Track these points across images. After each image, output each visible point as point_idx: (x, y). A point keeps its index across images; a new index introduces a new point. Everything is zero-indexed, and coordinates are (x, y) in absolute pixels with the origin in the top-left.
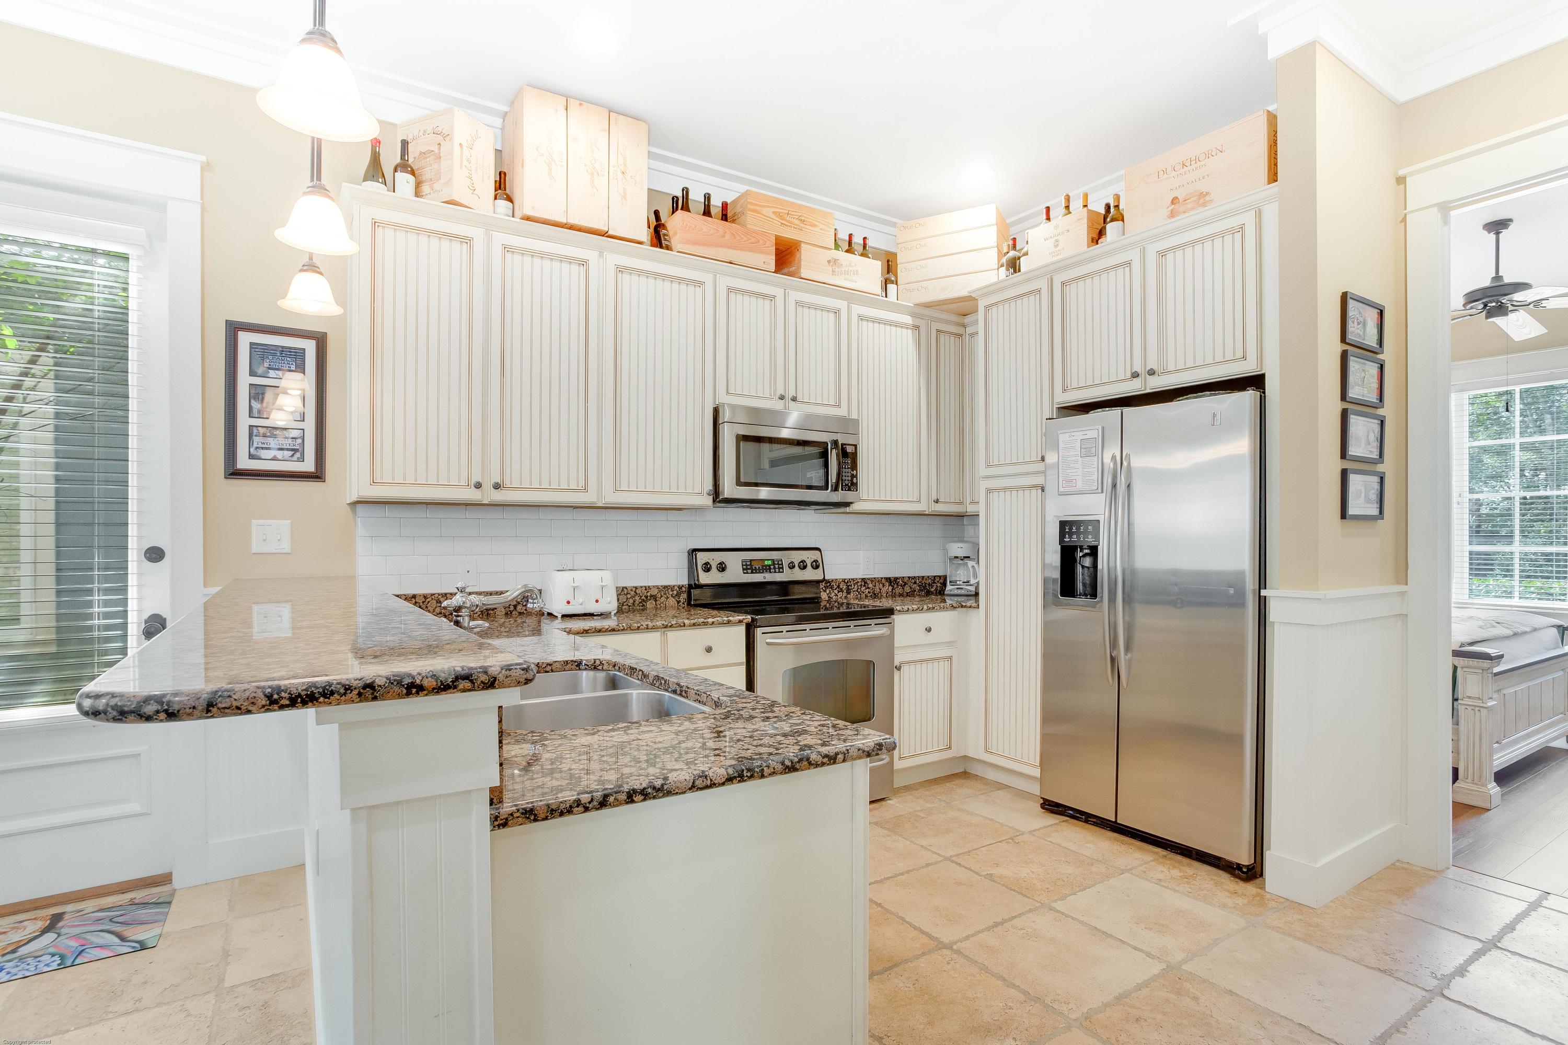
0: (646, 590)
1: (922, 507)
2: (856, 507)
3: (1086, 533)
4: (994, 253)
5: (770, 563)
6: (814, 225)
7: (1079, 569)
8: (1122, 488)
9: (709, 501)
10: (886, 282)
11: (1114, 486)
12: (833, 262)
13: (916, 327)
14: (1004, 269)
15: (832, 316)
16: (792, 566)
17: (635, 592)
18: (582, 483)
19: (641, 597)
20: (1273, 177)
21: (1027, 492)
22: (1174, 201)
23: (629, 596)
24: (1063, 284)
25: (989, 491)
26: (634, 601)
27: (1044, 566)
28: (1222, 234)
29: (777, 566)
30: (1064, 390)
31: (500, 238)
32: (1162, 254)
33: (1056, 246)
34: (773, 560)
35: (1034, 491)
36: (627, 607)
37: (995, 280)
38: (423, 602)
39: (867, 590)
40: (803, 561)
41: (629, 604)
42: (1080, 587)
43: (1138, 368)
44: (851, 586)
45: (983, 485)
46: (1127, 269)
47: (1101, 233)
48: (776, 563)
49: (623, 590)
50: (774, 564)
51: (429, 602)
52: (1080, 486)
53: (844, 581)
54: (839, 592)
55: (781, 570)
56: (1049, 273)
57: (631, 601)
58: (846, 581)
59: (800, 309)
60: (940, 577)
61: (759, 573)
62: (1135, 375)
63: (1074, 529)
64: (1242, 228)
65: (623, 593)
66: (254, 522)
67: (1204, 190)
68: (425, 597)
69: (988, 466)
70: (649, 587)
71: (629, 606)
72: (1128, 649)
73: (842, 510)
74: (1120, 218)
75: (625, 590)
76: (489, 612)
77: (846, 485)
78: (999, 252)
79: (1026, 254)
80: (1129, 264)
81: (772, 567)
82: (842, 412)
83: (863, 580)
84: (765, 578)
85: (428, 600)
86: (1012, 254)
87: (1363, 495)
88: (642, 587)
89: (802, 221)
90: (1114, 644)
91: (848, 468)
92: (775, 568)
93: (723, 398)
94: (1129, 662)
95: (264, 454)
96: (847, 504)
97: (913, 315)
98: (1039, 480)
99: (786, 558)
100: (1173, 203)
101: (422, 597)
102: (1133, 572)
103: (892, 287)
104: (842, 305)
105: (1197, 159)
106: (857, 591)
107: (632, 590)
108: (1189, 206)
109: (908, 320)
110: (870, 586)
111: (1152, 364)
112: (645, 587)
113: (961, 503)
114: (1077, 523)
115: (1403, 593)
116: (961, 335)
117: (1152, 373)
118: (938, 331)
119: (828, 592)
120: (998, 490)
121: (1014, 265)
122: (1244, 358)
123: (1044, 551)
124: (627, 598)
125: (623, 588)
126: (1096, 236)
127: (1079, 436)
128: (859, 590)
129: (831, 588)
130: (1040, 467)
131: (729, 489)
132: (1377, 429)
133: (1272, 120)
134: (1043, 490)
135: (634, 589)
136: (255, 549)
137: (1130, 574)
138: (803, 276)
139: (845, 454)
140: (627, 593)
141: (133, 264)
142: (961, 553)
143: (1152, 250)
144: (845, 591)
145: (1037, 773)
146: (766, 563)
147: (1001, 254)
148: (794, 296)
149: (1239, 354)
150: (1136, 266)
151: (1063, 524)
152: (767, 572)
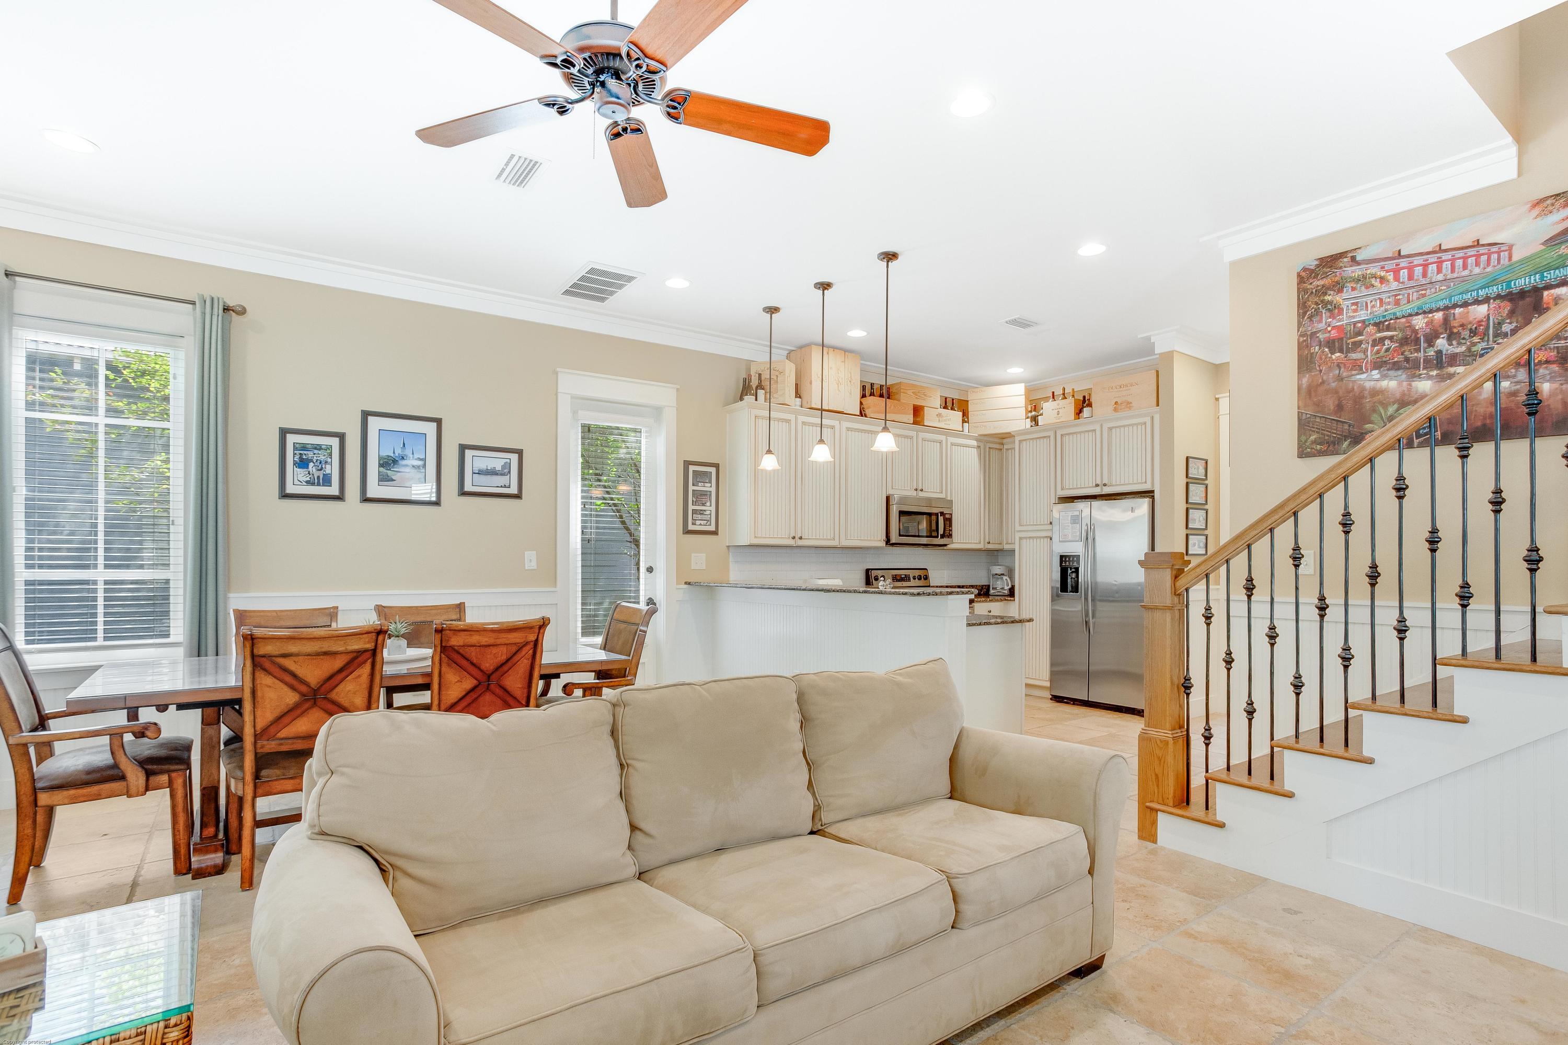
1: (981, 546)
2: (951, 546)
3: (1073, 561)
4: (1023, 411)
5: (904, 576)
6: (931, 397)
7: (1069, 580)
8: (1090, 540)
9: (883, 544)
10: (964, 421)
11: (1087, 539)
12: (939, 415)
13: (979, 447)
14: (1029, 420)
15: (938, 444)
16: (914, 578)
18: (832, 536)
20: (1158, 405)
21: (1042, 540)
22: (1116, 403)
24: (1062, 435)
25: (1021, 538)
27: (1051, 580)
28: (1137, 424)
30: (1062, 489)
31: (801, 419)
32: (1110, 429)
33: (1058, 414)
34: (906, 575)
35: (1046, 540)
37: (1023, 428)
40: (920, 576)
42: (1069, 588)
43: (1098, 482)
45: (1018, 536)
46: (1094, 433)
47: (1081, 411)
50: (906, 577)
52: (1070, 538)
56: (1055, 428)
59: (924, 442)
60: (986, 586)
62: (1097, 485)
63: (1067, 559)
64: (1145, 423)
67: (1130, 400)
69: (1020, 525)
72: (1093, 617)
73: (942, 548)
74: (1090, 405)
77: (947, 535)
78: (1026, 409)
79: (1041, 415)
80: (1095, 431)
82: (944, 496)
86: (1033, 413)
87: (1197, 545)
89: (925, 395)
90: (1087, 615)
91: (948, 526)
92: (906, 579)
93: (890, 492)
94: (1094, 623)
95: (698, 522)
96: (945, 545)
97: (977, 440)
98: (1049, 534)
99: (912, 574)
100: (1115, 404)
102: (1096, 583)
103: (966, 425)
104: (943, 438)
105: (1127, 386)
108: (1123, 407)
109: (975, 443)
111: (1105, 481)
113: (1000, 544)
114: (1069, 556)
115: (1218, 589)
116: (1001, 449)
117: (1105, 485)
118: (990, 448)
120: (1026, 538)
121: (1035, 420)
122: (1146, 482)
123: (1051, 572)
126: (1078, 412)
127: (1070, 514)
130: (1050, 527)
131: (894, 538)
132: (1205, 515)
133: (1157, 372)
134: (1051, 539)
136: (692, 567)
137: (1095, 585)
138: (925, 424)
139: (945, 520)
141: (643, 435)
142: (999, 572)
143: (1106, 426)
145: (1048, 684)
147: (1027, 412)
148: (922, 435)
149: (1144, 481)
150: (1098, 433)
151: (1061, 557)
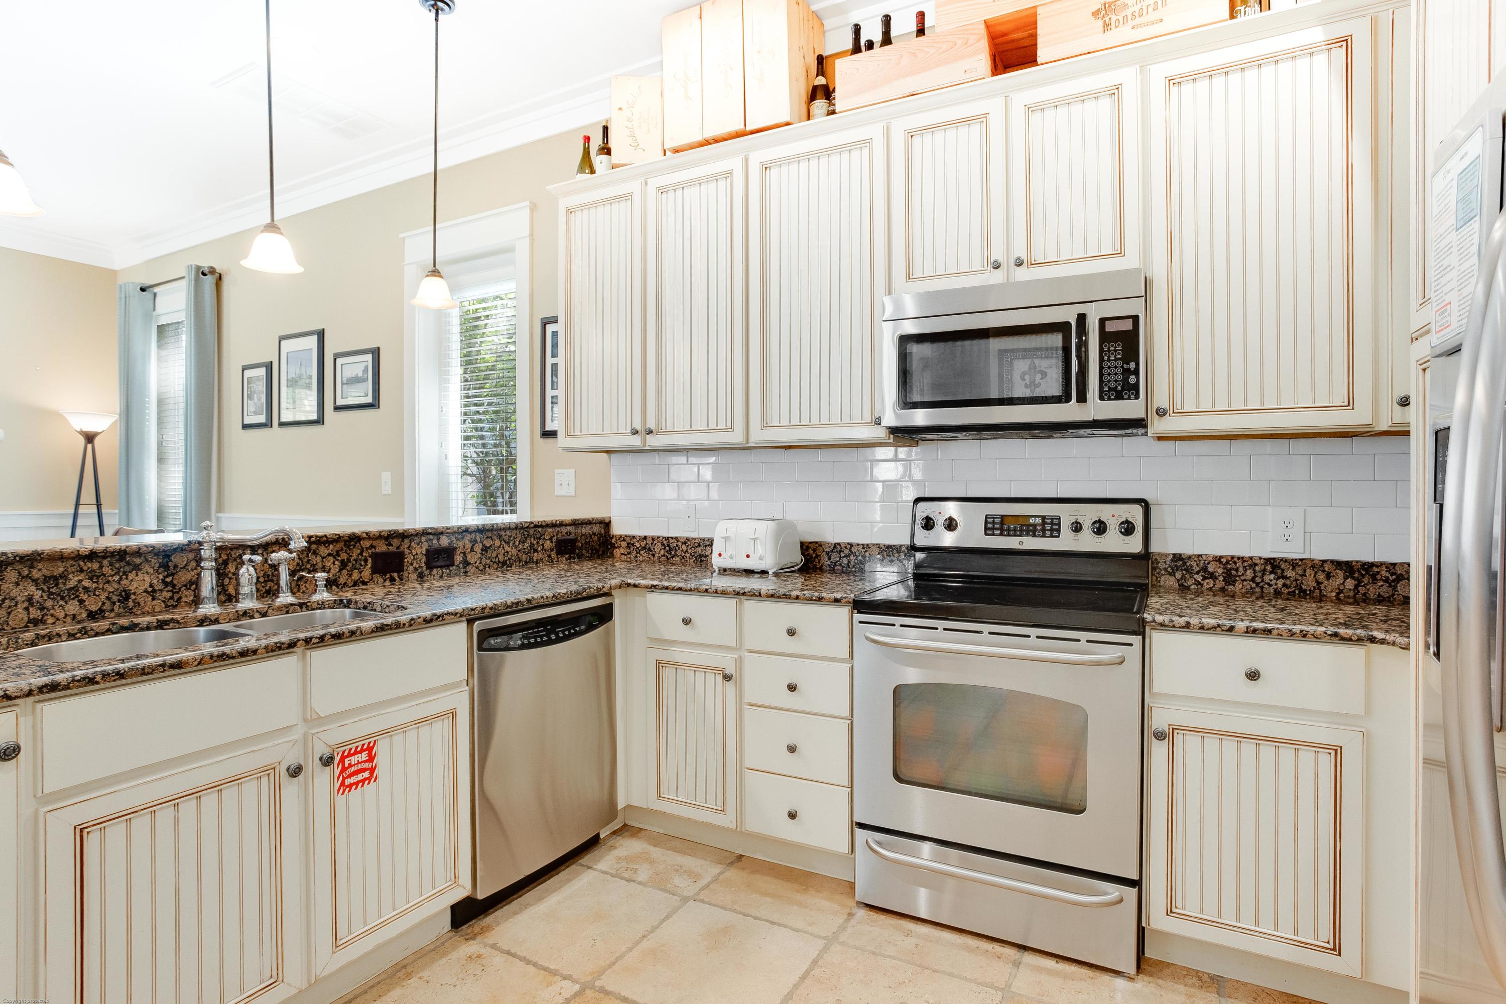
0: (863, 548)
1: (1358, 418)
5: (1039, 520)
13: (1340, 42)
15: (1105, 102)
16: (1077, 528)
17: (850, 550)
18: (729, 422)
19: (857, 557)
23: (842, 555)
25: (1422, 367)
26: (849, 562)
29: (1048, 527)
31: (655, 182)
34: (1044, 518)
36: (840, 568)
38: (652, 544)
39: (1280, 582)
40: (1101, 522)
41: (843, 565)
44: (1237, 570)
48: (1048, 521)
49: (835, 547)
50: (1044, 523)
51: (656, 544)
53: (1218, 559)
54: (1204, 578)
55: (1055, 533)
57: (845, 561)
58: (1224, 560)
59: (1035, 116)
61: (1015, 535)
65: (835, 550)
66: (557, 471)
68: (653, 539)
70: (868, 545)
71: (843, 567)
75: (838, 546)
76: (702, 559)
77: (1110, 389)
81: (1039, 528)
82: (1130, 261)
83: (1268, 561)
84: (1021, 543)
85: (655, 542)
88: (858, 545)
91: (1116, 360)
92: (1044, 530)
93: (900, 288)
96: (1130, 423)
97: (1331, 19)
99: (1066, 514)
101: (651, 539)
106: (1253, 580)
107: (846, 547)
109: (1314, 36)
110: (1289, 573)
112: (863, 545)
119: (1178, 575)
124: (840, 557)
125: (835, 544)
128: (1258, 580)
129: (1187, 570)
135: (849, 547)
136: (556, 493)
138: (1040, 61)
139: (1106, 335)
140: (841, 551)
144: (1221, 578)
146: (1032, 521)
152: (1028, 534)
